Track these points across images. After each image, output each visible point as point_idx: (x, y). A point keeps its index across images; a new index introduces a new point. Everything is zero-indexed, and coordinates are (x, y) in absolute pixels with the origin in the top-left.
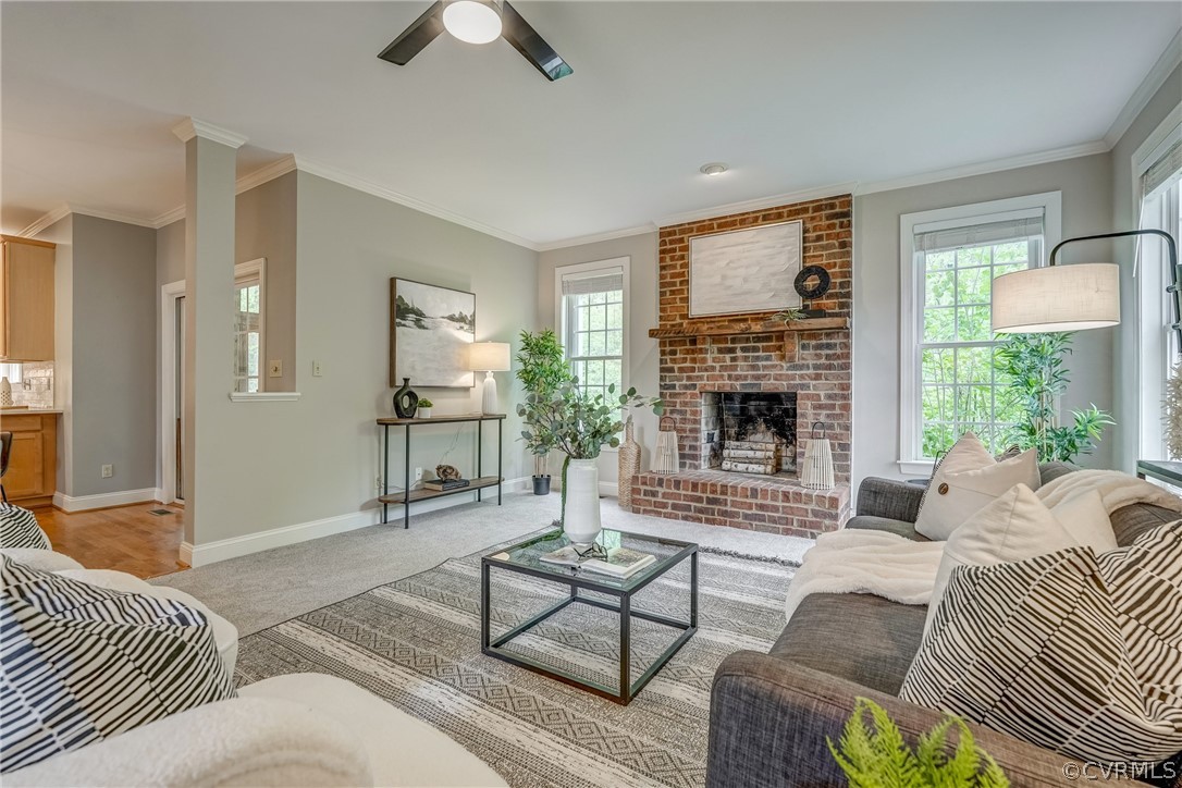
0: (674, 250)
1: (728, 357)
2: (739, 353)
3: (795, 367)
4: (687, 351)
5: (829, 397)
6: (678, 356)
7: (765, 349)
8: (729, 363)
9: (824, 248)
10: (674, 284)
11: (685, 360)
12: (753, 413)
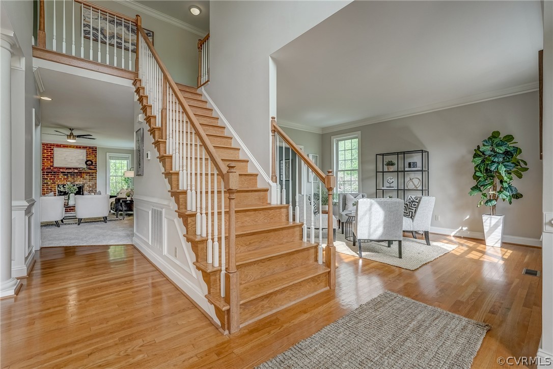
0: (48, 149)
1: (66, 176)
2: (69, 176)
3: (84, 179)
4: (52, 175)
5: (92, 185)
6: (49, 176)
7: (77, 175)
9: (91, 156)
10: (48, 158)
11: (52, 177)
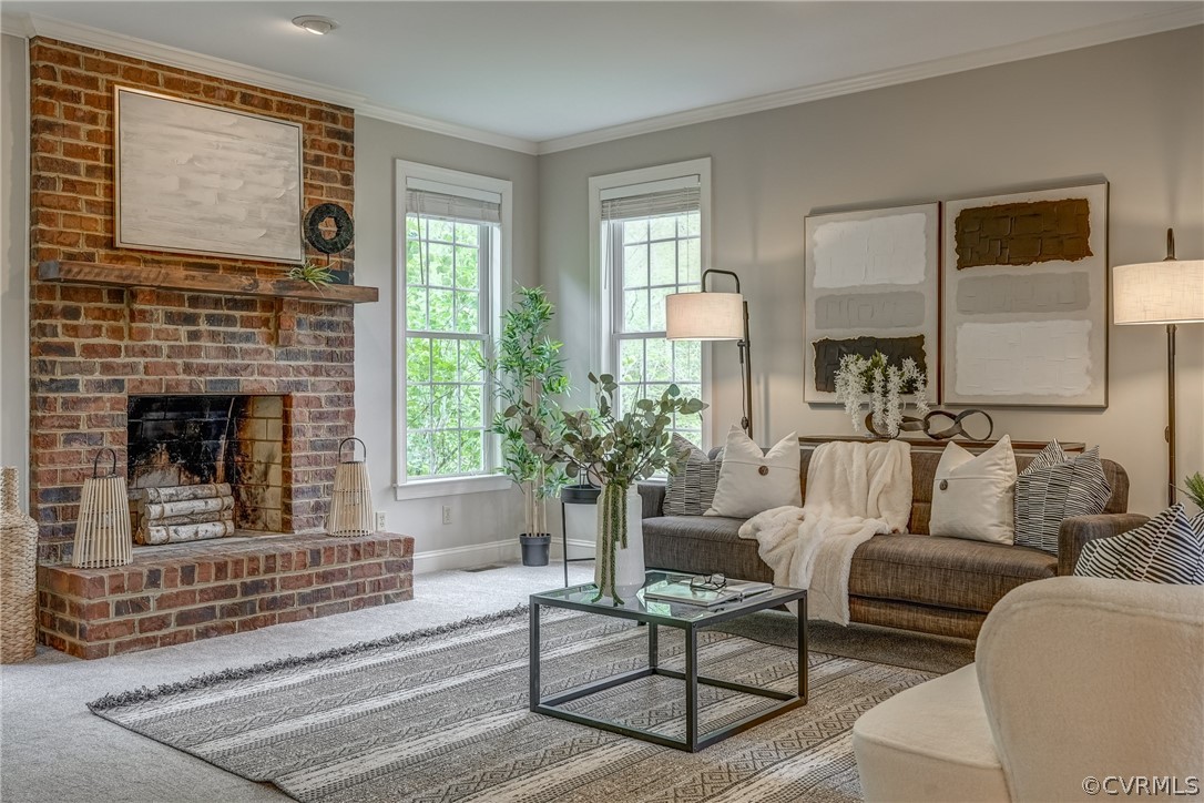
0: (75, 97)
1: (183, 330)
2: (203, 327)
3: (288, 356)
4: (103, 314)
5: (331, 401)
6: (82, 321)
7: (246, 322)
8: (185, 342)
9: (326, 177)
10: (74, 169)
11: (97, 331)
12: (149, 433)
